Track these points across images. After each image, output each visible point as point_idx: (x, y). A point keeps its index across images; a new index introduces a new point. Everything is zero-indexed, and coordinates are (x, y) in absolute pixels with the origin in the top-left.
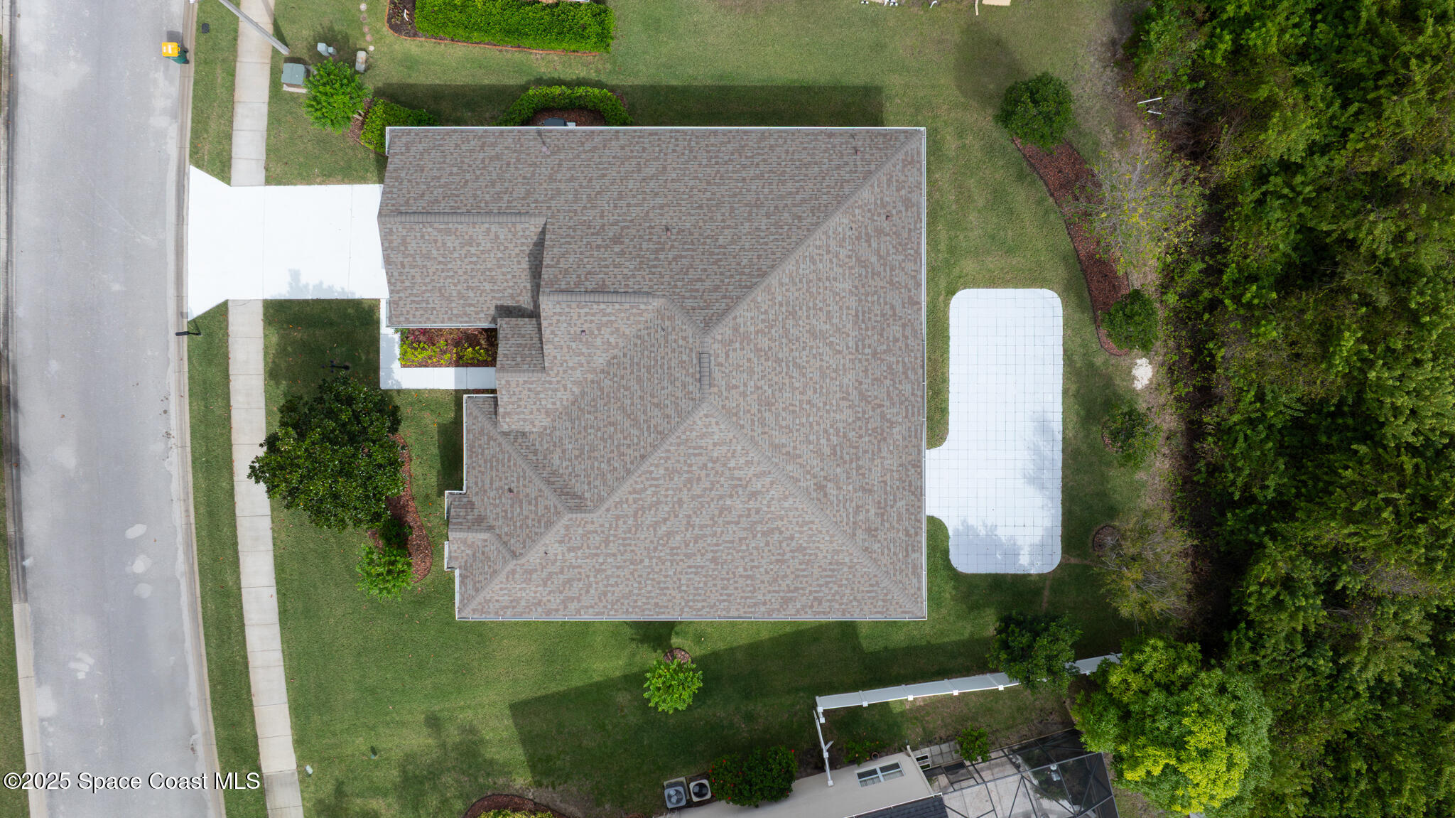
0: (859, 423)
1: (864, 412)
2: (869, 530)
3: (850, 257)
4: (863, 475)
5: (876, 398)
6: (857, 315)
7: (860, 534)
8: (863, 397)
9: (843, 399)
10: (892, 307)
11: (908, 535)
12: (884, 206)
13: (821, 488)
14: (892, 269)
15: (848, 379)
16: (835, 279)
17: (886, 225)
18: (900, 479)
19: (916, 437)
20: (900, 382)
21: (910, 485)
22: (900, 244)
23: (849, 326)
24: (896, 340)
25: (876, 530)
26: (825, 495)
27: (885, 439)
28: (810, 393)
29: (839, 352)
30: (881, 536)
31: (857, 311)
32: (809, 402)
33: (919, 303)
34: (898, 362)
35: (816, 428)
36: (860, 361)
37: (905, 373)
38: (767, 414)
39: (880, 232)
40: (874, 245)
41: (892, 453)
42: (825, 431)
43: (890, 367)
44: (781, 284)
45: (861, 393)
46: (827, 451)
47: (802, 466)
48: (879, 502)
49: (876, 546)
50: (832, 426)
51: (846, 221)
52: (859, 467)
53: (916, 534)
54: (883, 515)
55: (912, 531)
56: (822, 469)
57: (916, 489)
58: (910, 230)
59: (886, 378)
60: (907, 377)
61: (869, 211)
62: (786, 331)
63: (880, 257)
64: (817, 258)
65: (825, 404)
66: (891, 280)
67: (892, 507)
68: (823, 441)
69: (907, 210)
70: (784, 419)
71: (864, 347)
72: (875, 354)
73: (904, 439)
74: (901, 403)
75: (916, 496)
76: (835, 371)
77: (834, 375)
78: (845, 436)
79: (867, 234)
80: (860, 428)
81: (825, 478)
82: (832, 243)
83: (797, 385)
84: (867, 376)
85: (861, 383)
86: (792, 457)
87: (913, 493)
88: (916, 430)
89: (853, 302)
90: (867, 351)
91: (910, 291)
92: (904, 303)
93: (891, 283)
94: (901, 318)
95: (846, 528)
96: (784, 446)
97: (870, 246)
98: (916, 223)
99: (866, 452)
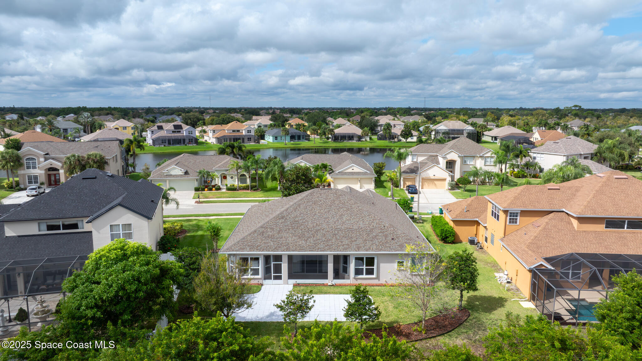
0: (307, 229)
1: (311, 231)
2: (263, 232)
3: (373, 226)
4: (286, 230)
5: (317, 235)
6: (350, 229)
7: (261, 230)
8: (317, 231)
9: (317, 224)
10: (355, 241)
11: (258, 246)
12: (397, 237)
13: (283, 218)
14: (371, 241)
15: (324, 226)
16: (363, 222)
17: (390, 238)
18: (282, 243)
19: (300, 249)
20: (323, 244)
21: (279, 247)
22: (383, 243)
23: (346, 226)
24: (342, 242)
25: (263, 235)
26: (279, 219)
27: (300, 238)
28: (319, 214)
29: (335, 223)
30: (259, 237)
31: (352, 229)
32: (315, 214)
33: (359, 250)
34: (332, 243)
35: (306, 216)
36: (332, 230)
37: (328, 245)
38: (311, 203)
39: (386, 236)
40: (380, 234)
41: (294, 240)
42: (304, 219)
43: (330, 240)
44: (358, 207)
45: (319, 230)
46: (297, 219)
47: (291, 212)
48: (274, 236)
49: (256, 235)
50: (306, 221)
51: (387, 225)
52: (289, 229)
53: (257, 250)
54: (268, 237)
55: (259, 248)
56: (290, 218)
57: (277, 249)
58: (390, 247)
59: (325, 238)
60: (326, 246)
61: (394, 233)
62: (342, 208)
63: (376, 236)
64: (371, 217)
65: (315, 219)
66: (367, 240)
67: (271, 240)
68: (300, 218)
69: (398, 246)
70: (309, 207)
71: (337, 231)
72: (335, 235)
73: (299, 245)
74: (315, 244)
75: (274, 249)
76: (328, 222)
77: (326, 221)
78: (302, 225)
79: (384, 232)
80: (305, 230)
81: (286, 219)
82: (377, 221)
83: (322, 211)
84: (326, 232)
85: (323, 230)
86: (295, 210)
87: (275, 248)
88: (303, 249)
89: (355, 227)
90: (336, 232)
91: (364, 247)
92: (358, 245)
93: (366, 240)
94: (351, 244)
95: (266, 225)
96: (300, 207)
97: (379, 233)
98: (394, 249)
99: (295, 231)
